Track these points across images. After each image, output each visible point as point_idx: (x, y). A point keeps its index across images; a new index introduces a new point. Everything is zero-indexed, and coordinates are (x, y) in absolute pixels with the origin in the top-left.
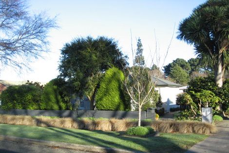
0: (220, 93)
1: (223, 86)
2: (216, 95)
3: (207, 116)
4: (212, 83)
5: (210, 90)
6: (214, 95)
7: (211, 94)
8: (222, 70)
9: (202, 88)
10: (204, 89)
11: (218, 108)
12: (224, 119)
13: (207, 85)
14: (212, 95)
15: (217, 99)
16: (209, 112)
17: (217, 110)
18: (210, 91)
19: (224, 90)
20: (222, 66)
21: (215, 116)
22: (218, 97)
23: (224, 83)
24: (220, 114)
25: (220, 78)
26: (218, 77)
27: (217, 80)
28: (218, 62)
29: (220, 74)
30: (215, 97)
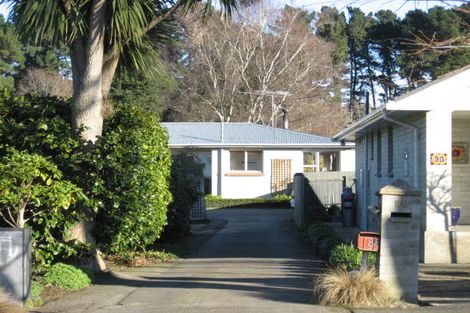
0: (87, 166)
1: (102, 139)
2: (68, 174)
3: (6, 266)
4: (57, 121)
5: (45, 150)
6: (58, 175)
7: (43, 170)
8: (106, 66)
9: (11, 145)
10: (19, 148)
11: (76, 233)
12: (94, 282)
13: (33, 130)
14: (50, 173)
15: (65, 195)
16: (18, 250)
17: (71, 243)
18: (38, 159)
19: (104, 154)
20: (107, 48)
21: (59, 266)
22: (70, 186)
23: (109, 125)
24: (81, 259)
25: (92, 103)
26: (86, 96)
27: (81, 112)
28: (88, 32)
29: (96, 83)
30: (58, 185)
